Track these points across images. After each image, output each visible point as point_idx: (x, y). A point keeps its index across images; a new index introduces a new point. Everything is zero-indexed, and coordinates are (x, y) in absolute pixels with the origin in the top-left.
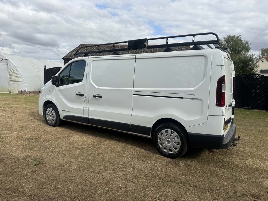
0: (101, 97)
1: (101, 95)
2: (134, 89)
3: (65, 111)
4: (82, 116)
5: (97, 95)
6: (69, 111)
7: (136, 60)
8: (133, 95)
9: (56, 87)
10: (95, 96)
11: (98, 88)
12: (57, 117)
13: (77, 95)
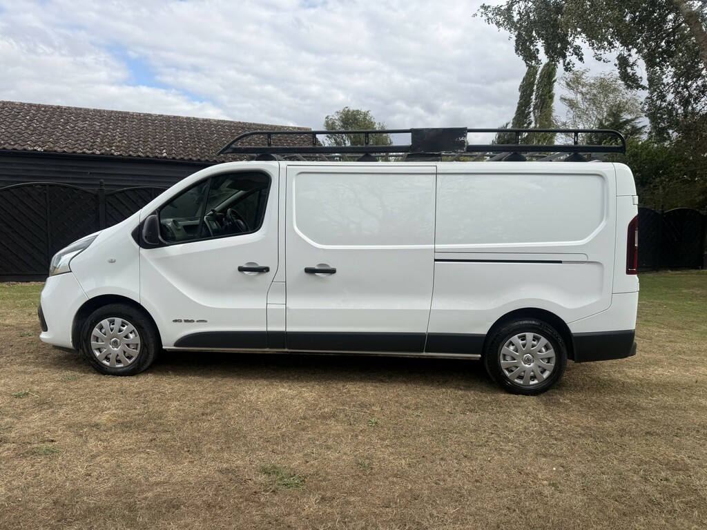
0: (333, 271)
1: (332, 267)
2: (438, 246)
3: (186, 321)
4: (263, 329)
5: (317, 268)
6: (206, 321)
7: (439, 176)
8: (436, 260)
9: (143, 251)
10: (310, 271)
11: (323, 249)
12: (144, 345)
13: (241, 269)
